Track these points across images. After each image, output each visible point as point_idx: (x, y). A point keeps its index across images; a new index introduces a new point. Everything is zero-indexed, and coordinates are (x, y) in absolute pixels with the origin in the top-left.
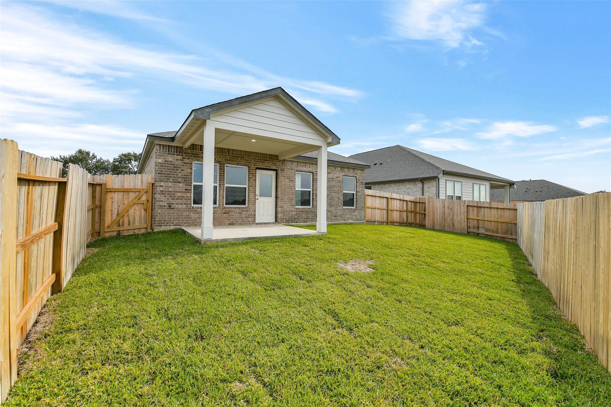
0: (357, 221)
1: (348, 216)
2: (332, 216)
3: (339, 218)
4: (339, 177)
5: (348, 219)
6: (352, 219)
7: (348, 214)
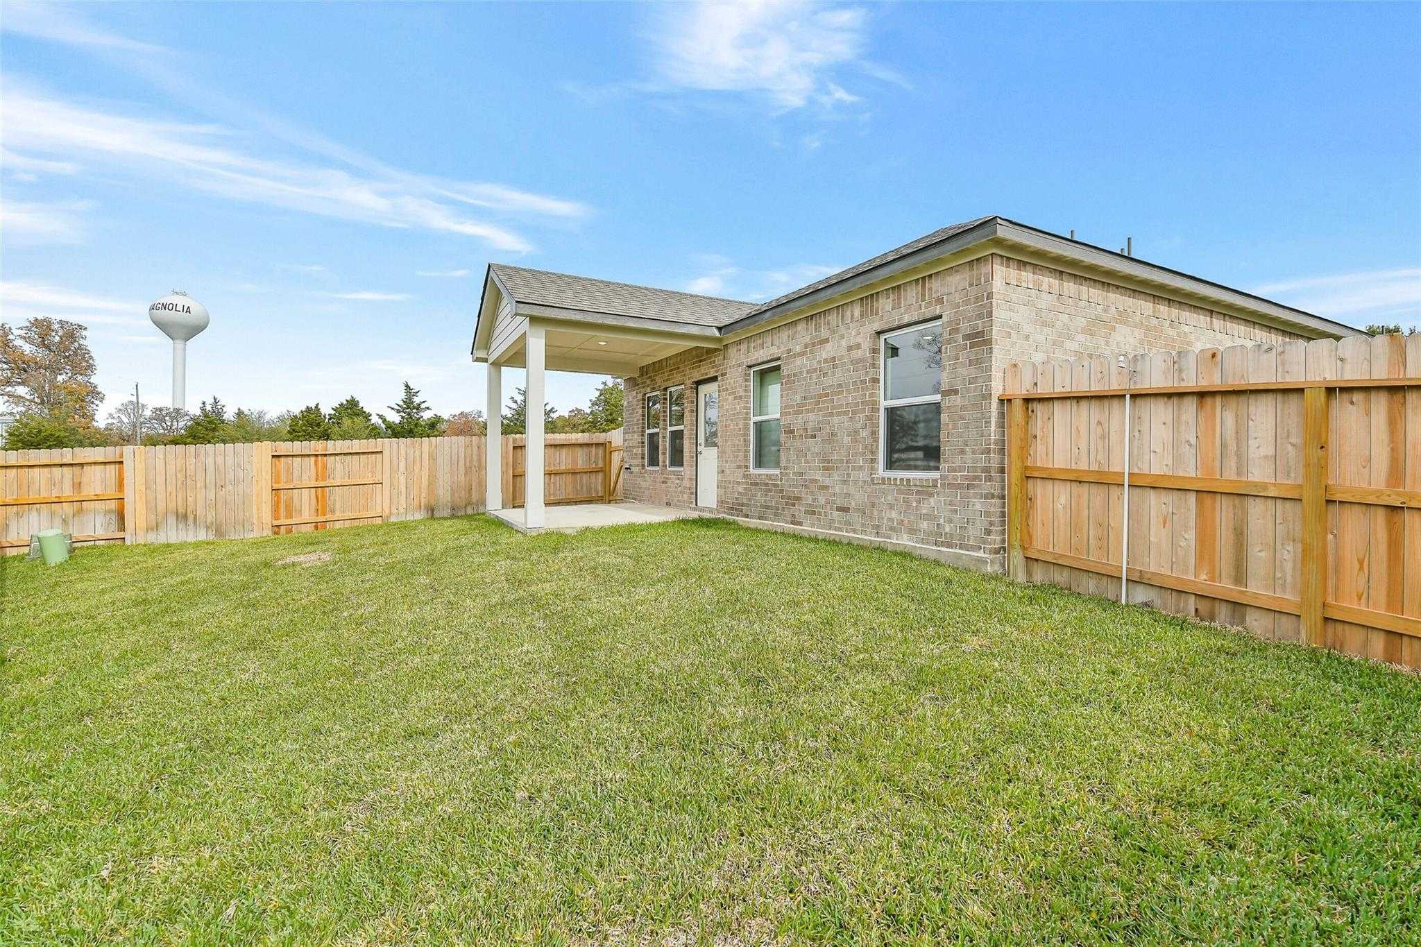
0: (943, 545)
1: (894, 514)
2: (831, 509)
3: (855, 518)
4: (858, 346)
5: (892, 529)
6: (912, 531)
7: (891, 507)
